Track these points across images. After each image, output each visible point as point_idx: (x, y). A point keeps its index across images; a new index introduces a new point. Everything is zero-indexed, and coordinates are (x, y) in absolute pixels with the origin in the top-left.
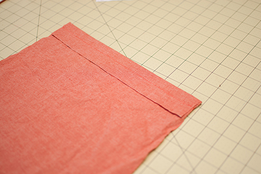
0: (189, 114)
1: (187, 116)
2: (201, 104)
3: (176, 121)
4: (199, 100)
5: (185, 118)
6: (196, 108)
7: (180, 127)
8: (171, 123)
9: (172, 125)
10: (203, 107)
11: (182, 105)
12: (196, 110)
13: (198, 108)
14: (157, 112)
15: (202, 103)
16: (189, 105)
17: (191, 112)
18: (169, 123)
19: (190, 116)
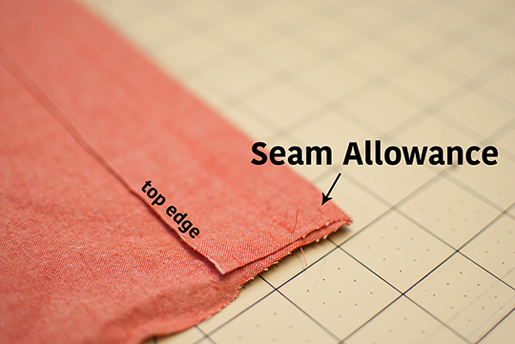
0: (272, 268)
1: (260, 276)
2: (341, 231)
3: (194, 290)
4: (340, 211)
5: (246, 285)
6: (313, 245)
7: (207, 327)
8: (162, 297)
9: (168, 304)
10: (352, 245)
11: (251, 218)
12: (311, 256)
13: (329, 247)
14: (127, 234)
15: (353, 228)
16: (283, 225)
17: (283, 260)
18: (154, 292)
19: (277, 278)
